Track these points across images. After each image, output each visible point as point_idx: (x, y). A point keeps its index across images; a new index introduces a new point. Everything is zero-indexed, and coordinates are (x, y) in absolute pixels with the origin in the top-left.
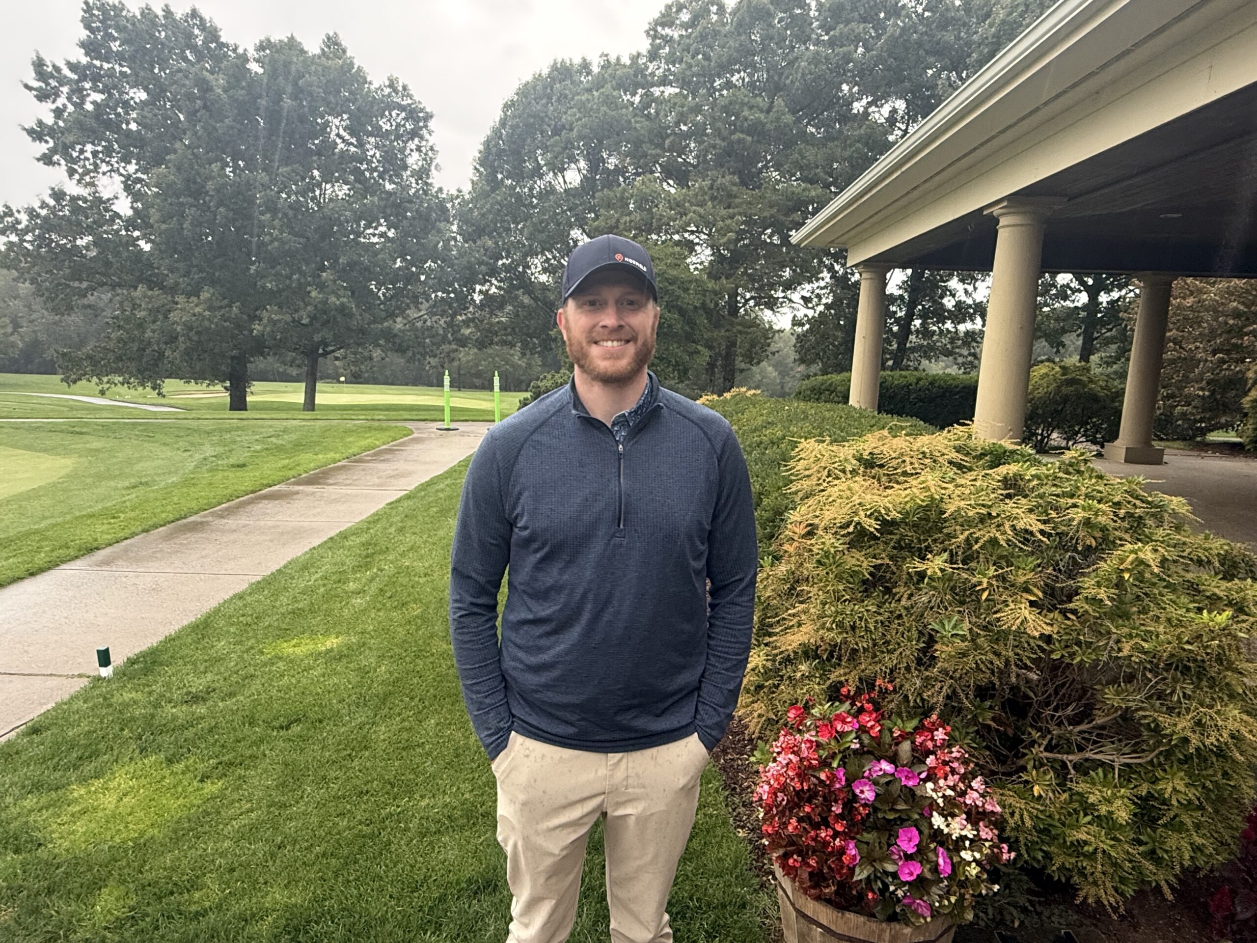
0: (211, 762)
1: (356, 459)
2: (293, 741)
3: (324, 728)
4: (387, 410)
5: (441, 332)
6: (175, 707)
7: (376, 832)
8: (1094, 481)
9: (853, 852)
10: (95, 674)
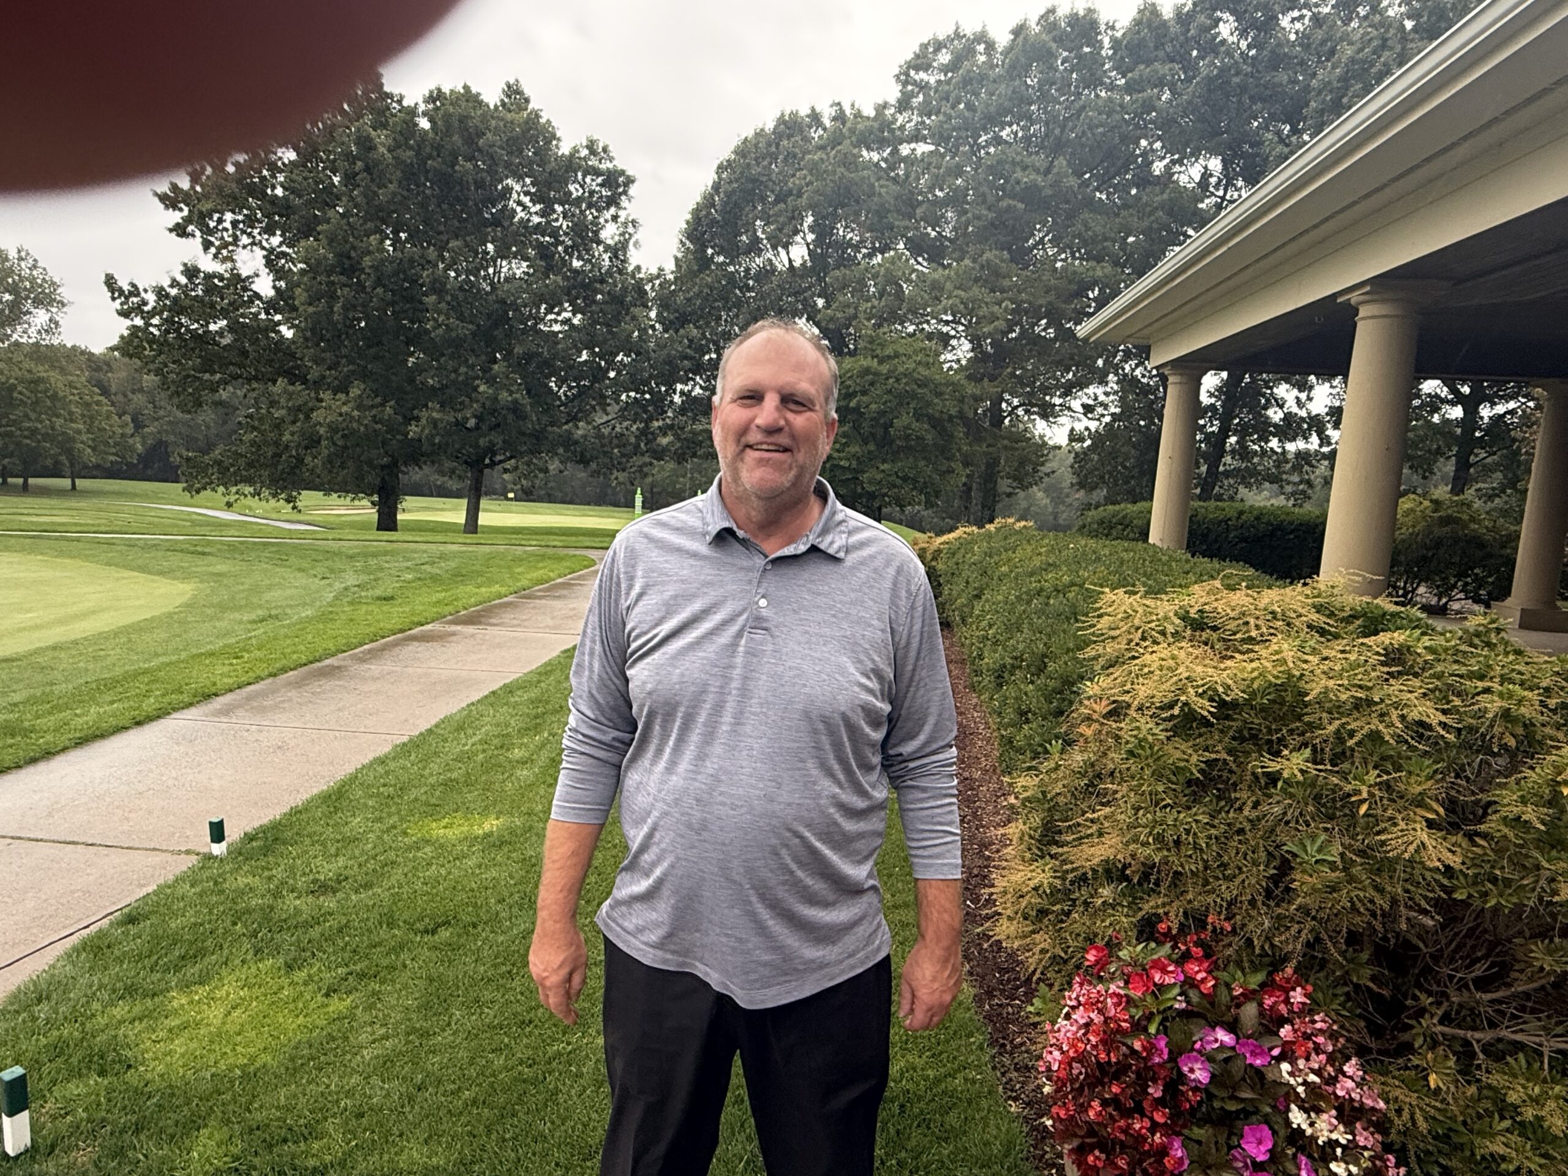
0: (340, 971)
1: (525, 594)
2: (441, 950)
3: (479, 935)
4: (564, 534)
5: (633, 440)
6: (298, 897)
7: (541, 1077)
8: (1511, 657)
9: (1179, 1154)
10: (205, 850)
